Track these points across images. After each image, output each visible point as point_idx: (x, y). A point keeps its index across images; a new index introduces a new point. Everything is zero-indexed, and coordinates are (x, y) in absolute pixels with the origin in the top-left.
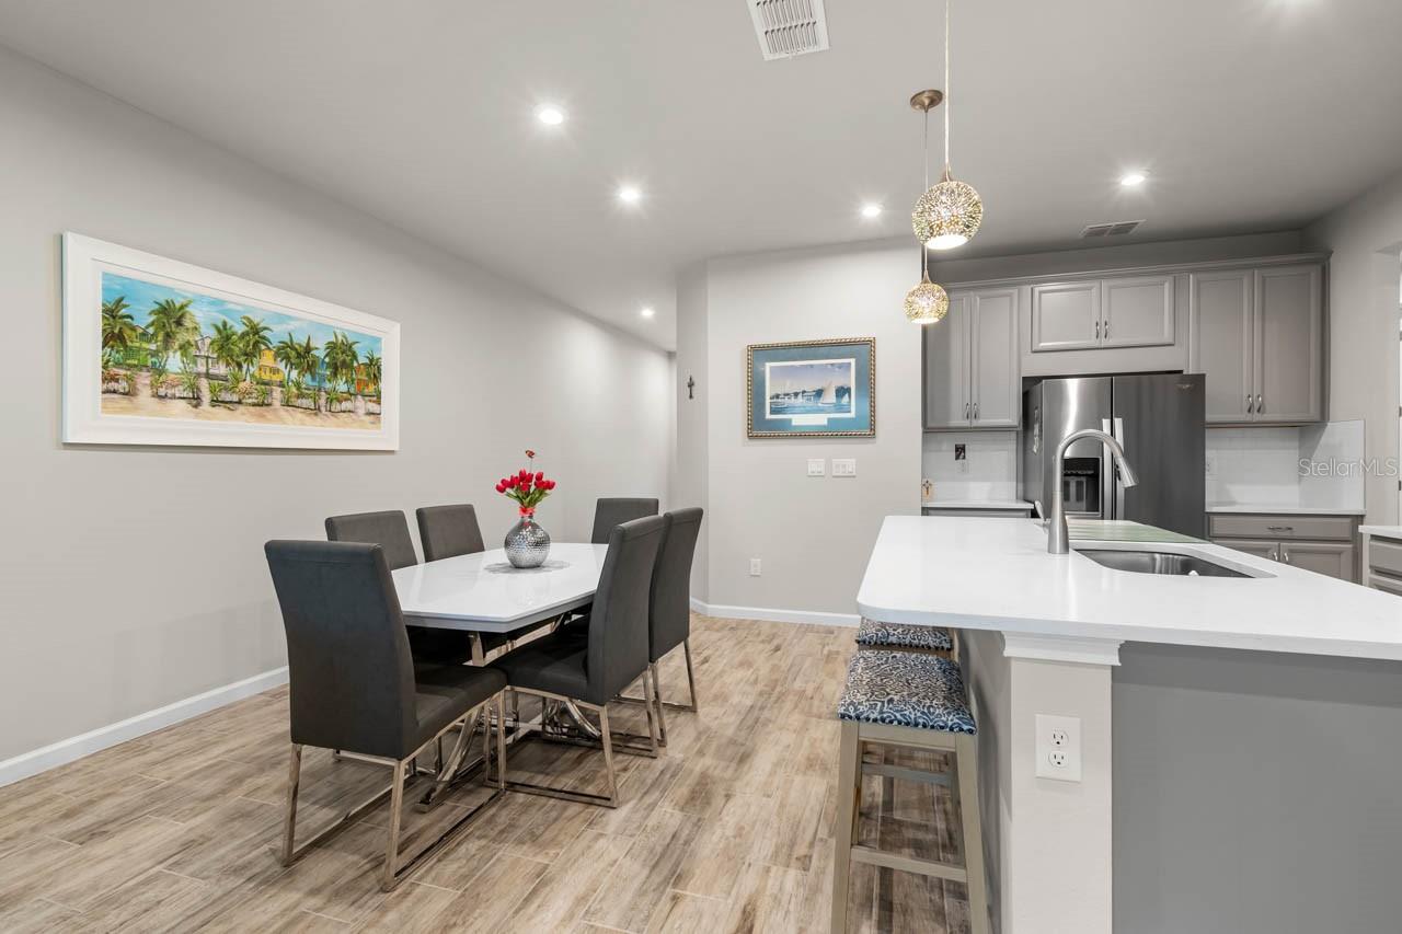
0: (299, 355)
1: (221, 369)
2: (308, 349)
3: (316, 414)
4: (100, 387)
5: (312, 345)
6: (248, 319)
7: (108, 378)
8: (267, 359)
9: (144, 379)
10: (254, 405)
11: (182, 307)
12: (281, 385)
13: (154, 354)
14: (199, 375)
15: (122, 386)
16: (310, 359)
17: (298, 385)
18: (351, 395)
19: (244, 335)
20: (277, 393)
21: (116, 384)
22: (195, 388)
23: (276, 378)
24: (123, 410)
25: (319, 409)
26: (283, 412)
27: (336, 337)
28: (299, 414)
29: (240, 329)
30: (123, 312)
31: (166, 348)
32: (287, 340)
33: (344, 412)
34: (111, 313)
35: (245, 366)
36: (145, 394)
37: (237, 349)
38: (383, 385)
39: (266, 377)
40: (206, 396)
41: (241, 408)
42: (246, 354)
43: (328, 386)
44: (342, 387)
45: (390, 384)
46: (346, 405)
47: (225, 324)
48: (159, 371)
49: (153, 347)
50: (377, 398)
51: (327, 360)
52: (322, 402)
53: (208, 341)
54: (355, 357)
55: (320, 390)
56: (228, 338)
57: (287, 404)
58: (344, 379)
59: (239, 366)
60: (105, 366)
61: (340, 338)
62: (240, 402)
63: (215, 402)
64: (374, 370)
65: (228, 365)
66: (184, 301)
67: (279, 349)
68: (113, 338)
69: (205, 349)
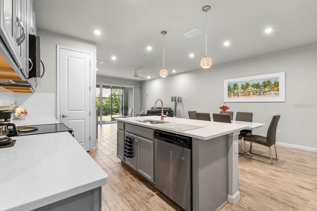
0: (256, 86)
2: (258, 84)
3: (260, 96)
4: (228, 95)
5: (259, 83)
6: (246, 83)
7: (228, 94)
8: (250, 88)
9: (232, 94)
10: (247, 95)
11: (237, 84)
12: (253, 91)
13: (233, 91)
14: (239, 92)
15: (230, 95)
16: (259, 86)
17: (256, 91)
18: (269, 91)
19: (245, 85)
20: (252, 93)
21: (229, 95)
22: (238, 94)
23: (252, 90)
24: (230, 98)
25: (261, 94)
26: (253, 96)
27: (265, 80)
28: (256, 96)
29: (245, 84)
30: (230, 86)
31: (235, 90)
32: (254, 84)
33: (267, 94)
34: (229, 87)
35: (246, 90)
36: (232, 96)
37: (244, 87)
38: (279, 87)
39: (250, 91)
40: (240, 95)
41: (245, 96)
42: (246, 88)
43: (263, 90)
44: (267, 89)
45: (282, 87)
46: (267, 93)
47: (242, 84)
48: (234, 92)
49: (233, 90)
50: (278, 90)
51: (263, 85)
52: (262, 93)
53: (240, 87)
54: (270, 83)
55: (261, 91)
56: (243, 86)
57: (254, 94)
58: (267, 88)
59: (245, 90)
60: (228, 93)
61: (266, 80)
62: (245, 95)
63: (241, 96)
64: (277, 84)
65: (243, 90)
66: (237, 83)
67: (252, 86)
68: (229, 90)
69: (240, 88)
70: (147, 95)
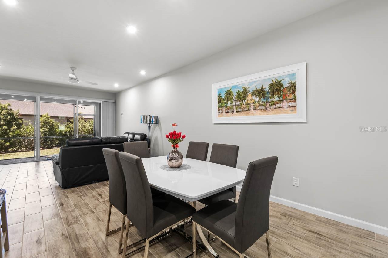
0: (259, 92)
1: (238, 103)
2: (262, 89)
3: (265, 111)
4: (217, 112)
5: (263, 87)
6: (244, 87)
7: (219, 110)
8: (250, 97)
9: (224, 109)
10: (246, 111)
11: (230, 90)
12: (254, 103)
13: (225, 103)
14: (233, 106)
15: (220, 111)
16: (263, 92)
17: (259, 102)
18: (280, 101)
19: (243, 92)
20: (252, 105)
22: (233, 109)
23: (252, 102)
24: (221, 116)
25: (266, 109)
26: (254, 112)
27: (273, 81)
28: (259, 112)
29: (242, 91)
30: (221, 96)
31: (227, 101)
32: (255, 89)
33: (277, 108)
34: (219, 97)
35: (244, 100)
36: (224, 112)
37: (241, 96)
38: (297, 94)
39: (249, 102)
40: (235, 111)
41: (242, 112)
42: (244, 97)
43: (270, 100)
44: (276, 99)
45: (300, 93)
46: (277, 106)
47: (238, 91)
48: (226, 106)
49: (225, 101)
50: (295, 100)
51: (269, 91)
52: (268, 106)
53: (235, 97)
54: (282, 86)
55: (267, 102)
56: (239, 94)
57: (255, 109)
58: (277, 96)
59: (242, 101)
60: (218, 108)
61: (274, 81)
62: (242, 111)
63: (237, 112)
64: (293, 88)
65: (240, 101)
66: (230, 89)
67: (253, 92)
68: (219, 102)
69: (235, 99)
70: (122, 114)
